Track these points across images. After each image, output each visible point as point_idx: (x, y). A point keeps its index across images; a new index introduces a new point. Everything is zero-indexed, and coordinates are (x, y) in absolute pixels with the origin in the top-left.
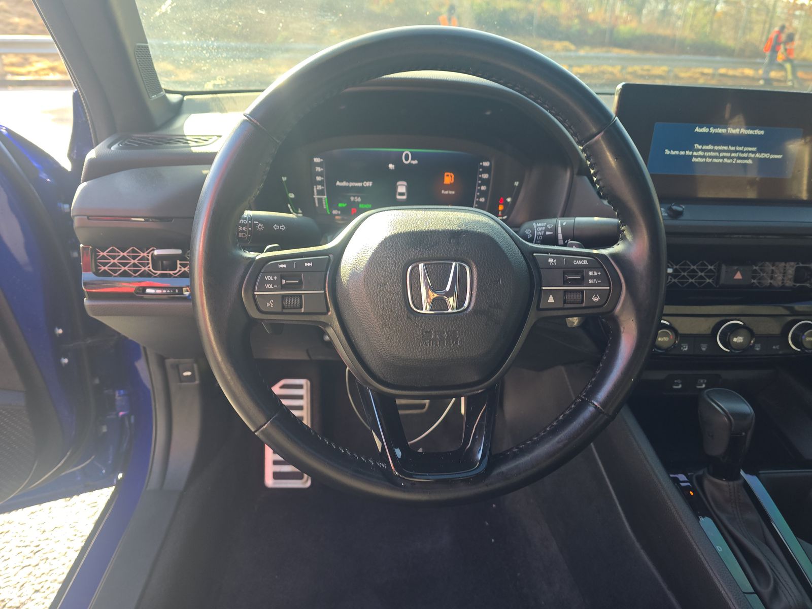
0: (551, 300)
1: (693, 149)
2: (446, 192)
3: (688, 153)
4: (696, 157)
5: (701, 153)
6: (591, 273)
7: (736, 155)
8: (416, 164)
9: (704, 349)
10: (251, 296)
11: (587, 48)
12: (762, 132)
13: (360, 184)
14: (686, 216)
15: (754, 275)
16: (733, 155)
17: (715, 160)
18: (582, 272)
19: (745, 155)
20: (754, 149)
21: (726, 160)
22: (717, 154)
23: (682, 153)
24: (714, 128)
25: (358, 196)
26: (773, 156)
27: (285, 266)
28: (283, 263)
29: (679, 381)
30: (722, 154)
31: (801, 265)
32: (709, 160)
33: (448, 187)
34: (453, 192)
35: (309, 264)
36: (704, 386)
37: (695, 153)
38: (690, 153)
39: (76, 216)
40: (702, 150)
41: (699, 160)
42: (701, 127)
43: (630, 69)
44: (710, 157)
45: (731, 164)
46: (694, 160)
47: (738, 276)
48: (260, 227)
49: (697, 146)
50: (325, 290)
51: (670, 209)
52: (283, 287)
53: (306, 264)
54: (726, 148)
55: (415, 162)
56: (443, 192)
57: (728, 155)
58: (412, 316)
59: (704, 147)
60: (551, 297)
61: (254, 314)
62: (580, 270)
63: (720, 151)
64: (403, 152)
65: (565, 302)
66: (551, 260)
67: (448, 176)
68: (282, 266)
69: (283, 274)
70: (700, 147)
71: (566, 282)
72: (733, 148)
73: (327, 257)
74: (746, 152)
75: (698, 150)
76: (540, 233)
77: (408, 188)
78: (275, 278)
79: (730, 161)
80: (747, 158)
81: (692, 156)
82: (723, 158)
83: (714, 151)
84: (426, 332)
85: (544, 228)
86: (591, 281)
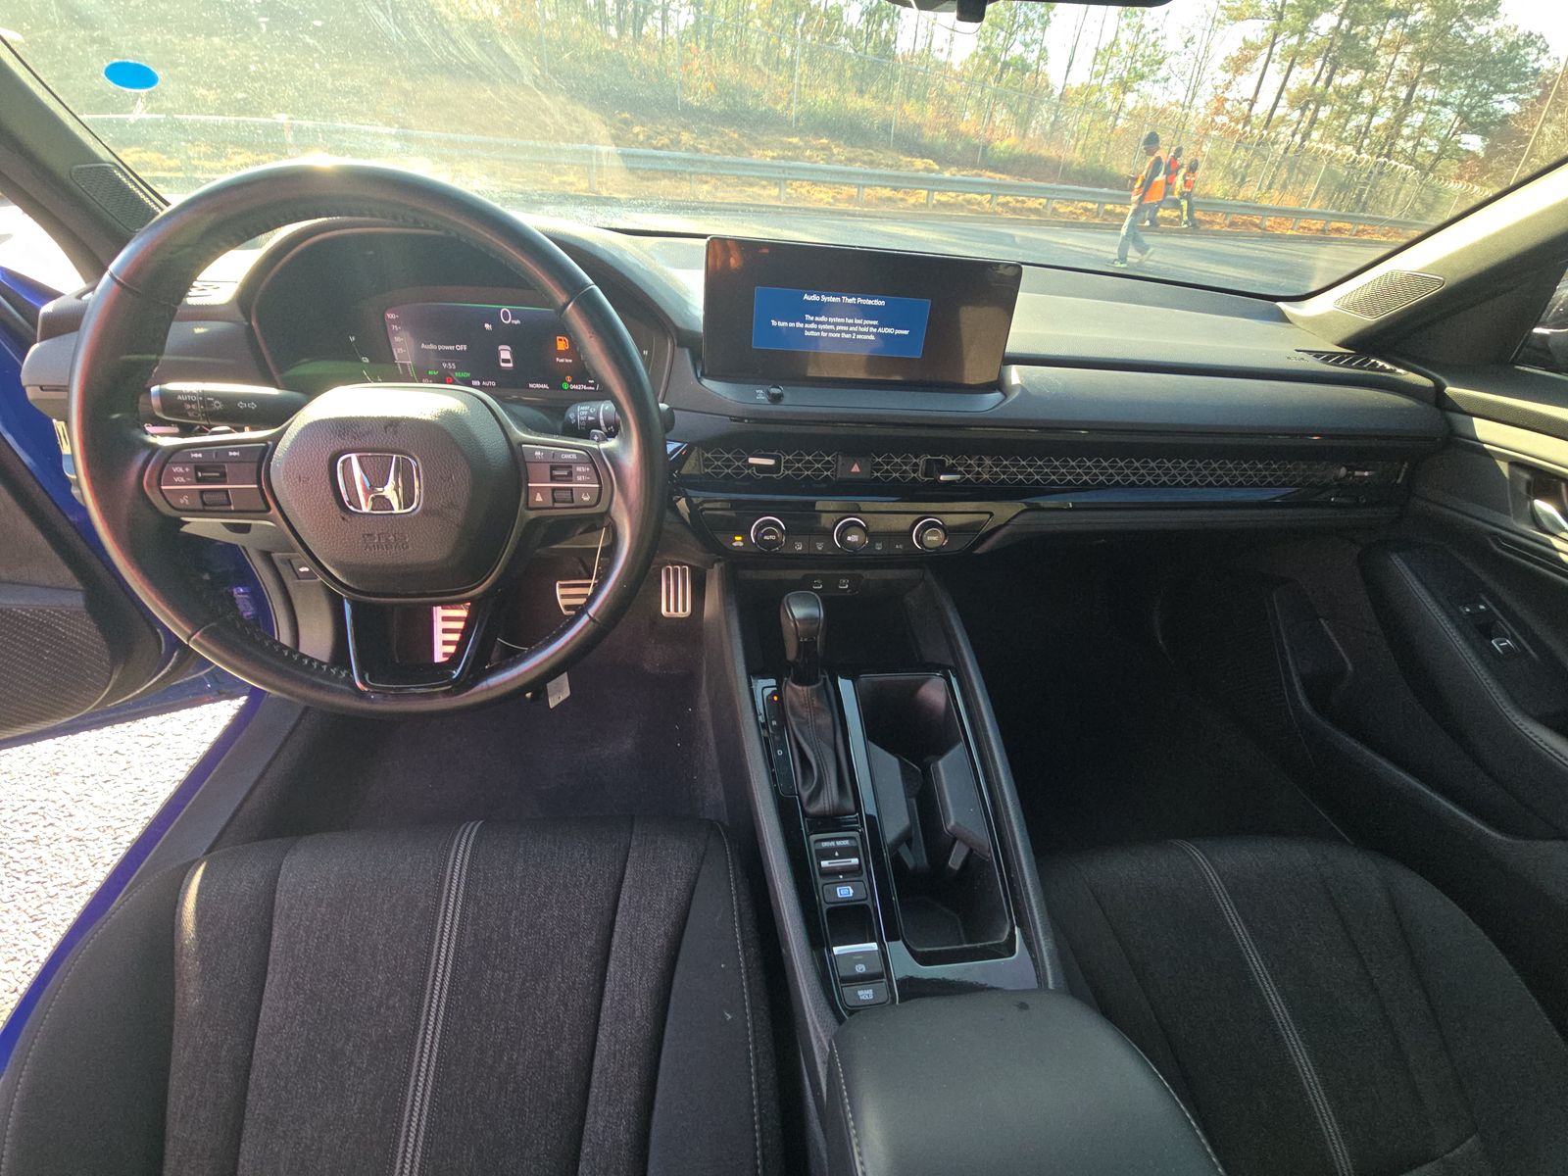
0: (539, 498)
1: (804, 321)
2: (562, 360)
3: (799, 325)
4: (809, 330)
5: (813, 326)
6: (579, 469)
7: (855, 329)
8: (518, 325)
9: (820, 548)
10: (158, 492)
11: (954, 169)
12: (882, 303)
13: (451, 348)
14: (786, 400)
15: (877, 467)
16: (851, 329)
17: (831, 335)
18: (571, 467)
19: (866, 329)
20: (875, 323)
21: (844, 335)
22: (832, 327)
23: (792, 325)
24: (826, 296)
25: (451, 362)
26: (897, 332)
27: (200, 455)
28: (198, 452)
29: (819, 581)
30: (839, 328)
31: (929, 457)
32: (824, 334)
33: (562, 354)
34: (571, 361)
35: (235, 454)
36: (847, 586)
37: (807, 326)
38: (802, 325)
39: (30, 385)
40: (815, 322)
41: (812, 333)
42: (810, 294)
43: (1001, 199)
44: (825, 331)
45: (851, 340)
46: (807, 333)
47: (856, 469)
48: (218, 405)
49: (808, 317)
50: (259, 482)
51: (768, 393)
52: (199, 481)
53: (231, 454)
54: (842, 320)
55: (517, 322)
56: (557, 359)
57: (846, 328)
58: (347, 517)
59: (817, 319)
60: (538, 495)
61: (165, 509)
62: (568, 466)
63: (835, 324)
64: (500, 309)
65: (554, 501)
66: (537, 453)
67: (560, 340)
68: (196, 455)
69: (199, 467)
70: (812, 318)
71: (553, 479)
72: (851, 321)
73: (263, 445)
74: (867, 325)
75: (810, 322)
76: (583, 418)
77: (512, 354)
78: (187, 470)
79: (848, 336)
80: (869, 333)
81: (804, 329)
82: (840, 332)
83: (828, 323)
84: (368, 535)
85: (586, 413)
86: (579, 478)
